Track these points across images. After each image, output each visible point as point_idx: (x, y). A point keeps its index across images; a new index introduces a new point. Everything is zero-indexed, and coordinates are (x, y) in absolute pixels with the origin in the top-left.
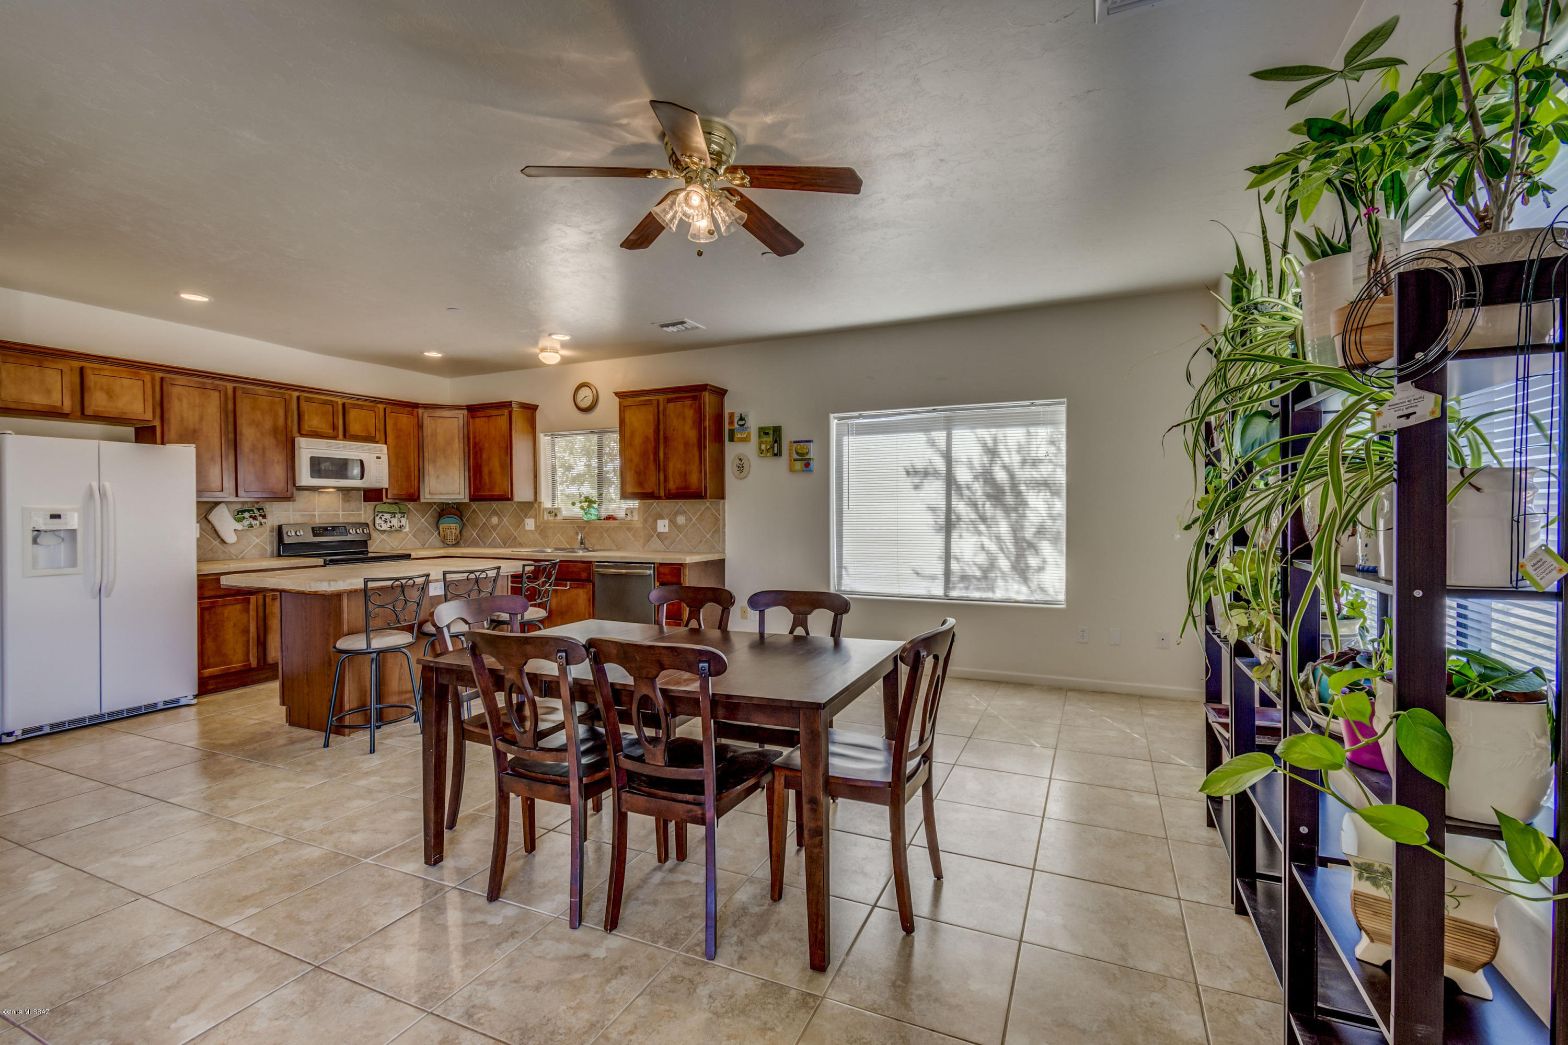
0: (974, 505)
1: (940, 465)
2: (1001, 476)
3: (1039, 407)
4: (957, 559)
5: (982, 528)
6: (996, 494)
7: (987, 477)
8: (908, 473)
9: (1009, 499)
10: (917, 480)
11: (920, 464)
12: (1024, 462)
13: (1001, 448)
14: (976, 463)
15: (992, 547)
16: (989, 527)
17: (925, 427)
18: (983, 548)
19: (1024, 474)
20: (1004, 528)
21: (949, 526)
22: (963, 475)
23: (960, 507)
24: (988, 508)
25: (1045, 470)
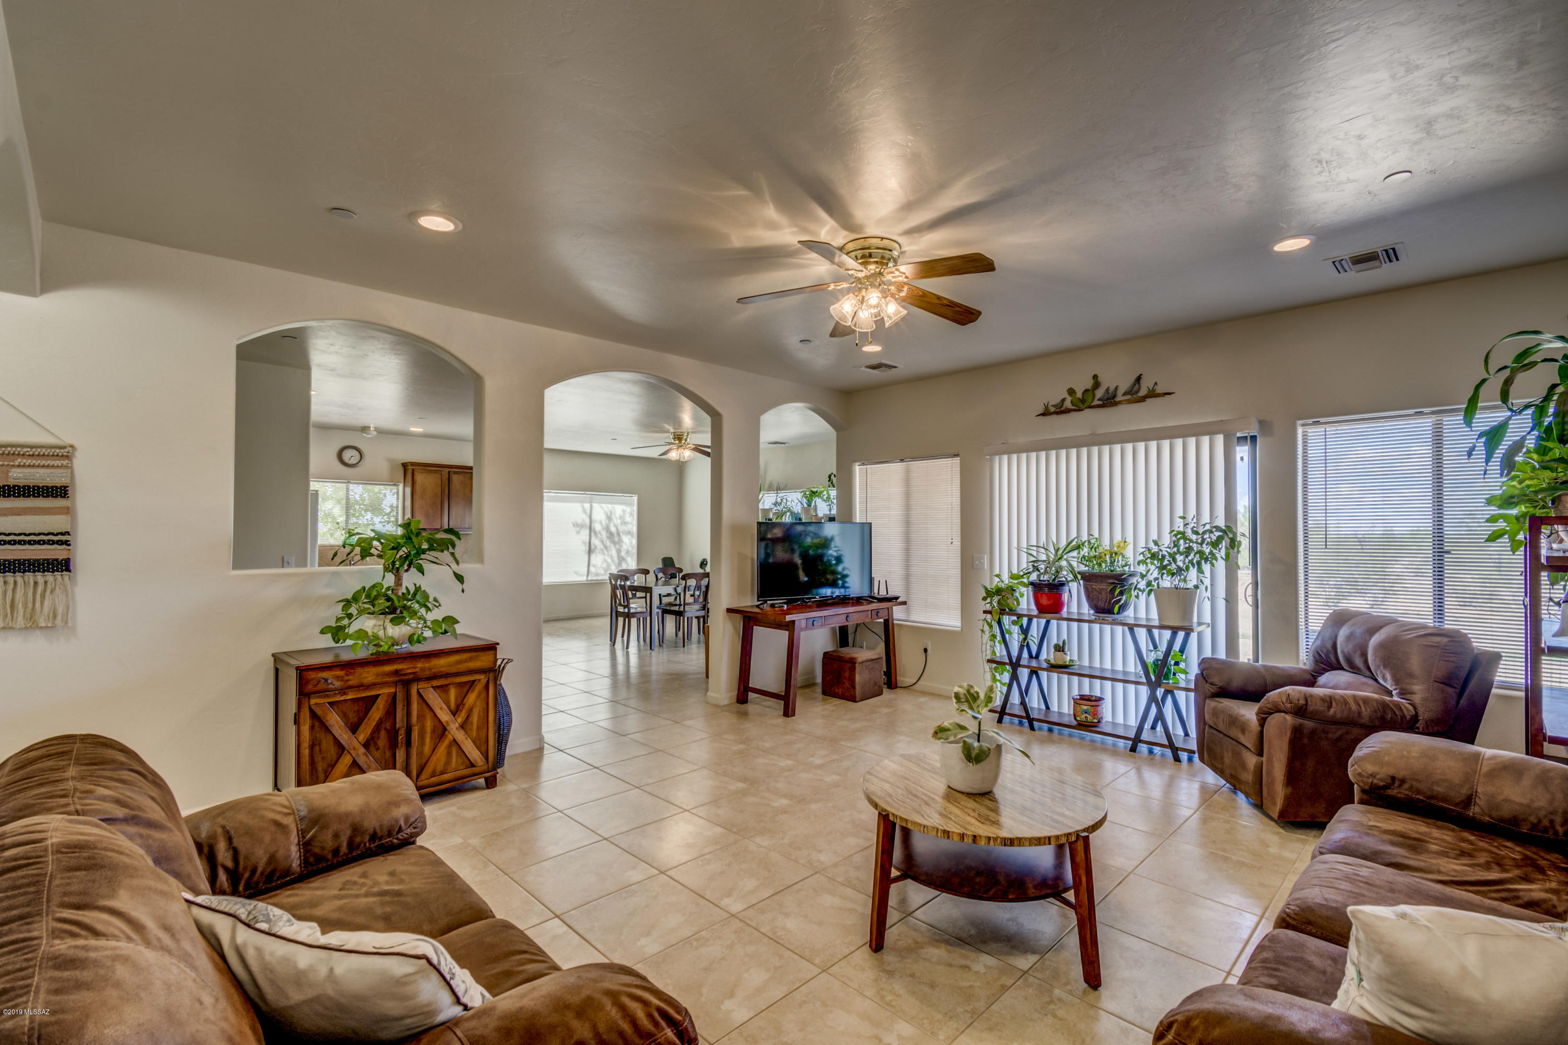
0: (602, 542)
1: (588, 521)
2: (613, 529)
3: (626, 497)
4: (594, 566)
5: (605, 552)
6: (611, 535)
7: (607, 529)
8: (574, 525)
9: (616, 539)
10: (578, 529)
11: (579, 521)
12: (622, 523)
13: (613, 517)
14: (604, 522)
15: (609, 560)
16: (608, 551)
17: (582, 502)
18: (605, 561)
19: (621, 528)
20: (614, 552)
21: (590, 552)
22: (598, 527)
23: (596, 542)
24: (608, 543)
25: (629, 526)
